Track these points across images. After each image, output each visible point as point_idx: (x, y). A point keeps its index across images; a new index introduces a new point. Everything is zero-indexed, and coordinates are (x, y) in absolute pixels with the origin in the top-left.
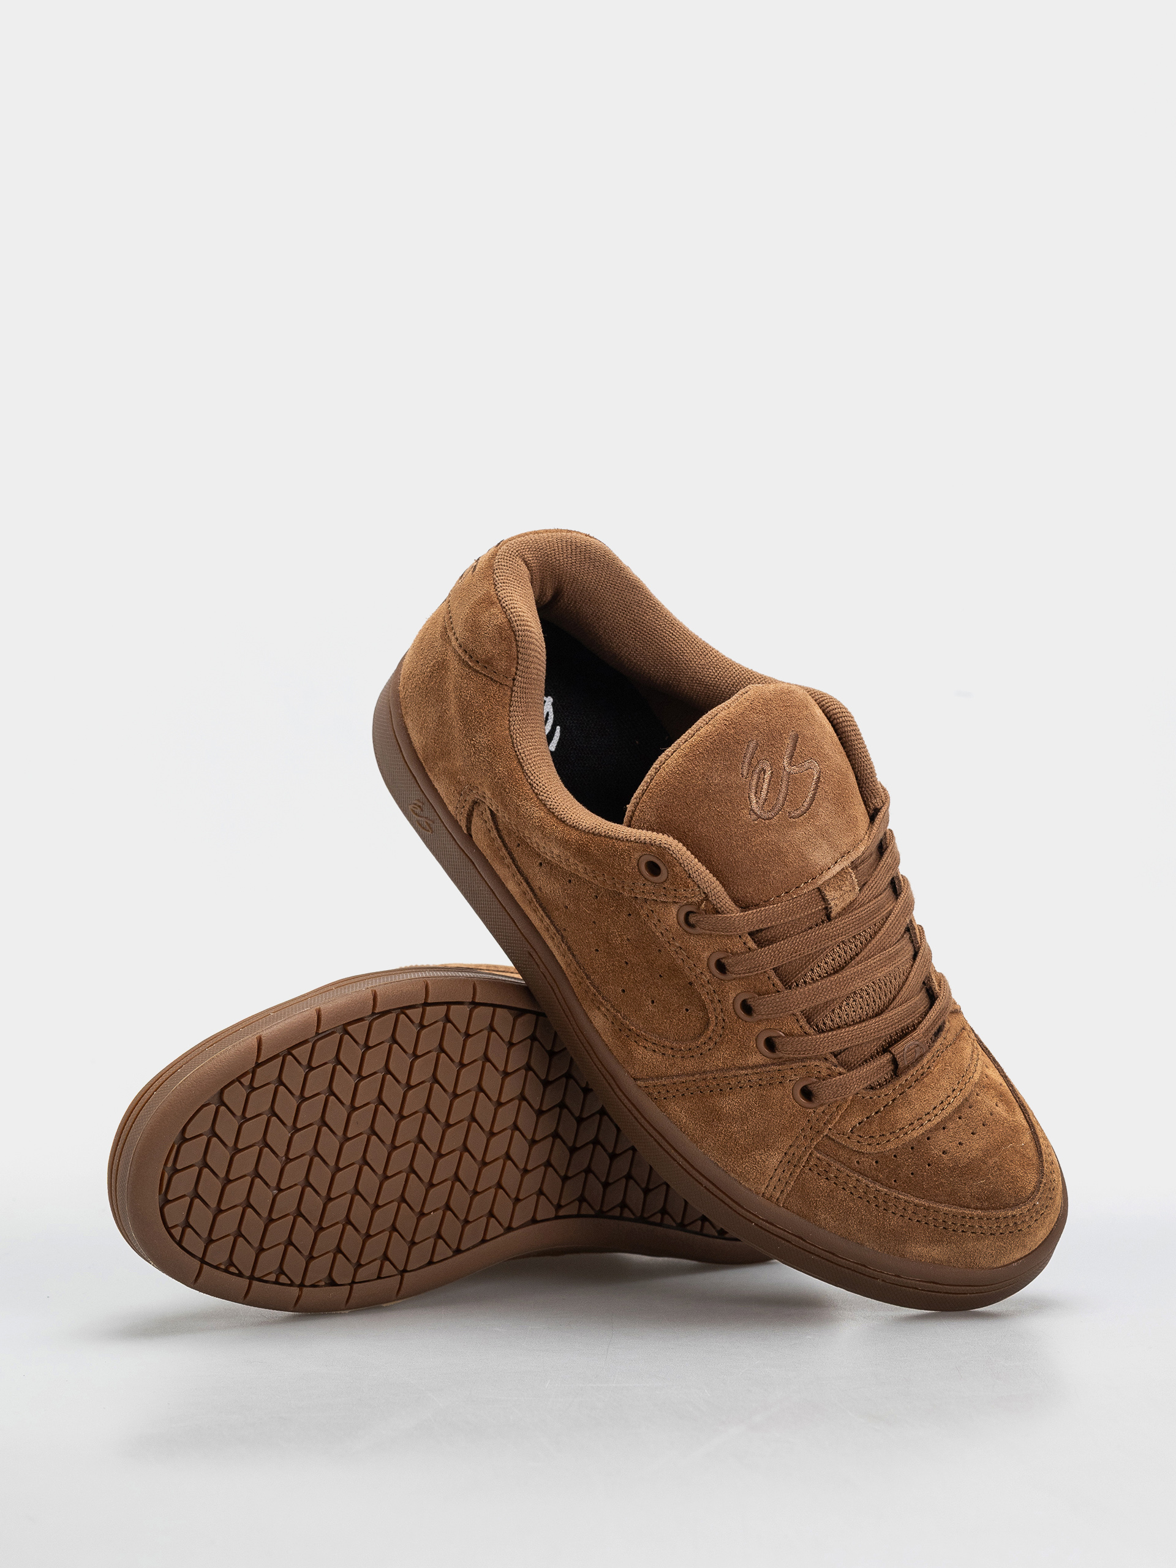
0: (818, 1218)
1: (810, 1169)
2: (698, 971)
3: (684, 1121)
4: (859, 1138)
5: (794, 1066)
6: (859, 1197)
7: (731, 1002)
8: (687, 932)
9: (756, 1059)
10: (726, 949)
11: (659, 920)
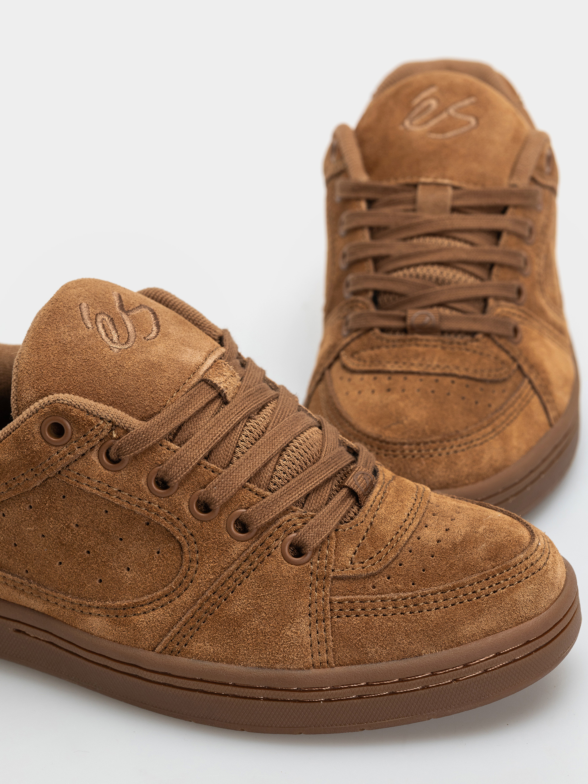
0: (370, 655)
1: (338, 617)
2: (146, 502)
3: (212, 650)
4: (361, 564)
5: (270, 531)
6: (392, 615)
7: (188, 511)
8: (116, 471)
9: (239, 547)
10: (156, 463)
11: (88, 478)
